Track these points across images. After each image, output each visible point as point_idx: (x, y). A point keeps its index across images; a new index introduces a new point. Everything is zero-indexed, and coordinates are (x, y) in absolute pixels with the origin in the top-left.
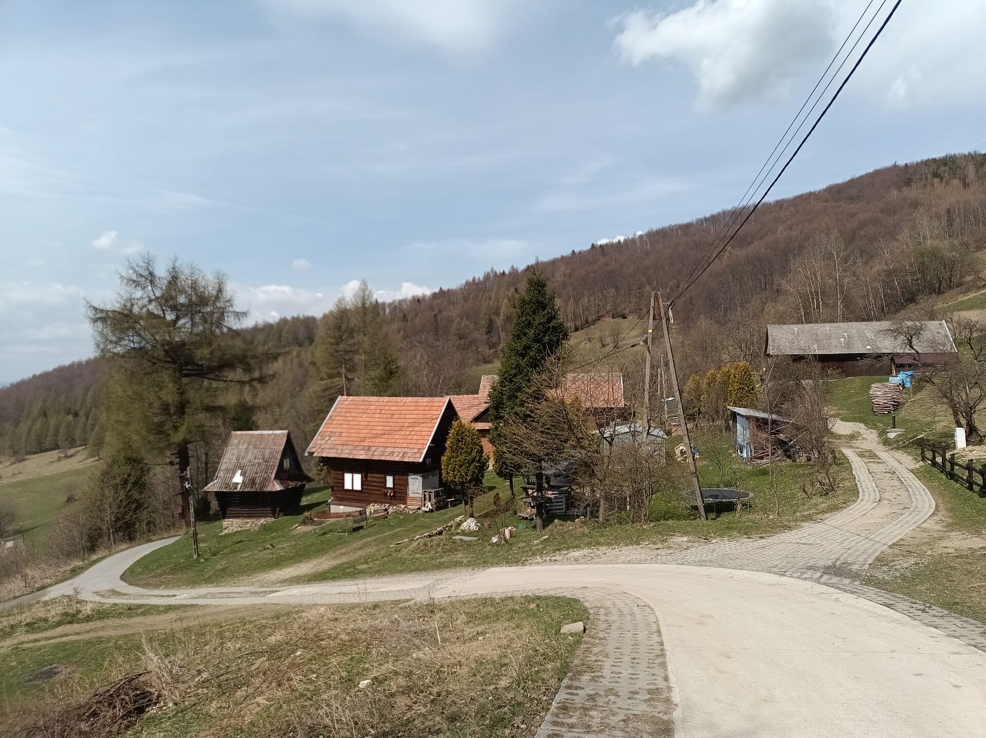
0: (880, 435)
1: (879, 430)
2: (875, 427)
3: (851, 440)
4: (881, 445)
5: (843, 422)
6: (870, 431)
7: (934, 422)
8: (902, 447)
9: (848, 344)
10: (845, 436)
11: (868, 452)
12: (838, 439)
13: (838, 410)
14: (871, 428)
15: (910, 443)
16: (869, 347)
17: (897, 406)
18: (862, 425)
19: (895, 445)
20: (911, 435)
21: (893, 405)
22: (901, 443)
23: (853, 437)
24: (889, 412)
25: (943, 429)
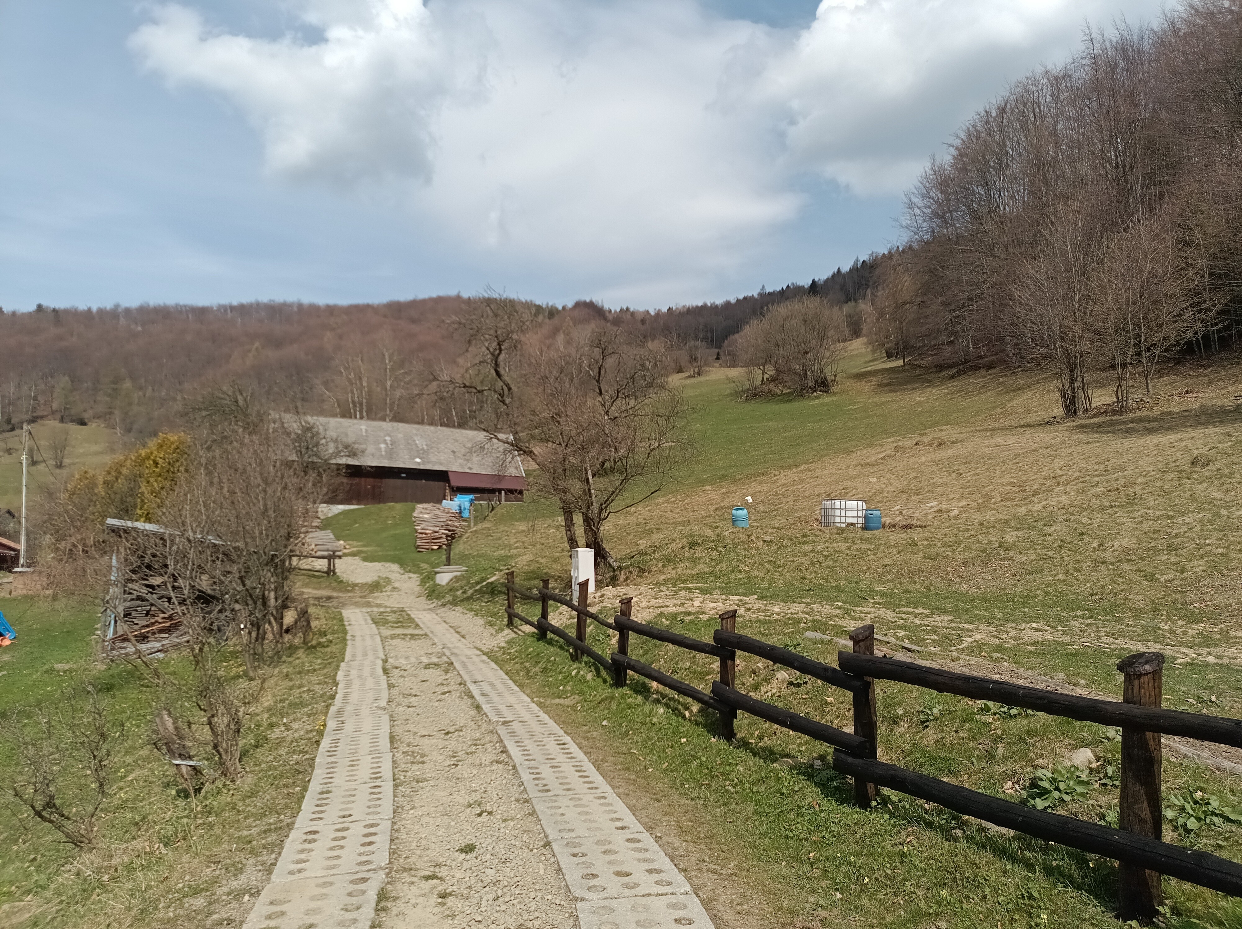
0: (423, 582)
1: (421, 574)
2: (416, 569)
3: (371, 592)
4: (423, 599)
5: (366, 563)
6: (407, 575)
7: (511, 557)
8: (462, 601)
9: (390, 453)
10: (363, 586)
11: (394, 612)
12: (349, 591)
13: (363, 546)
14: (410, 571)
15: (476, 591)
16: (418, 460)
17: (452, 537)
18: (395, 567)
19: (449, 598)
20: (477, 578)
21: (447, 536)
22: (459, 593)
23: (376, 586)
24: (440, 547)
25: (529, 565)
